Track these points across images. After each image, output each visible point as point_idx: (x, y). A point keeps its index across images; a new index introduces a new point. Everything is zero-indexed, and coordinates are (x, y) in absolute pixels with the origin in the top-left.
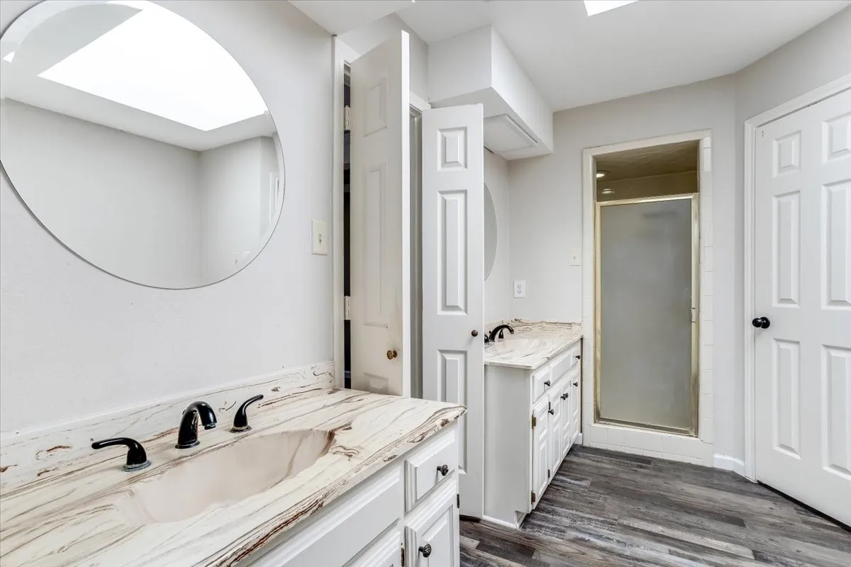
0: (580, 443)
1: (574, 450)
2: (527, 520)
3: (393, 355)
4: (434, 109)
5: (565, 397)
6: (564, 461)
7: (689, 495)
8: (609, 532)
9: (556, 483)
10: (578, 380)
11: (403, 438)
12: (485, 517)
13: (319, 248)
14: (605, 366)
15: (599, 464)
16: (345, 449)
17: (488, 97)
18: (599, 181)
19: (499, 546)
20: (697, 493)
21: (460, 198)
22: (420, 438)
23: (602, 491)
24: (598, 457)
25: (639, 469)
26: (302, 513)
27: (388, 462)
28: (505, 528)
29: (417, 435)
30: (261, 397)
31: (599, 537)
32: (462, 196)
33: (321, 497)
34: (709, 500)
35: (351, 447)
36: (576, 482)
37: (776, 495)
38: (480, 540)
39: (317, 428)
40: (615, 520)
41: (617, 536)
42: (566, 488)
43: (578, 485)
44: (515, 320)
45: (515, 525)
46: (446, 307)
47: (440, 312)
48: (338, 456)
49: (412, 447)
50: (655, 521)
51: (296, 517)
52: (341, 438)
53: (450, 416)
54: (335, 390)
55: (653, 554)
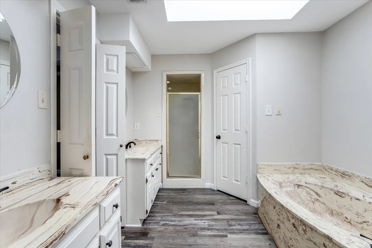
0: (161, 187)
1: (160, 190)
2: (144, 222)
3: (86, 157)
4: (102, 44)
5: (157, 169)
6: (157, 195)
7: (199, 199)
8: (175, 218)
9: (155, 205)
10: (161, 163)
11: (99, 195)
12: (127, 225)
13: (42, 105)
14: (170, 156)
15: (169, 194)
16: (69, 205)
17: (127, 44)
18: (168, 84)
19: (134, 236)
20: (200, 197)
21: (115, 86)
22: (106, 193)
23: (170, 204)
24: (168, 191)
25: (183, 193)
26: (55, 240)
27: (94, 206)
28: (136, 228)
29: (105, 192)
30: (8, 188)
31: (172, 221)
32: (116, 85)
33: (64, 229)
34: (205, 199)
35: (72, 204)
36: (162, 203)
37: (222, 193)
38: (125, 236)
39: (49, 198)
40: (177, 213)
41: (177, 219)
42: (158, 206)
43: (162, 204)
44: (135, 140)
45: (139, 225)
46: (108, 134)
47: (105, 137)
48: (67, 209)
49: (104, 198)
50: (189, 210)
51: (52, 243)
52: (64, 200)
53: (117, 182)
54: (52, 179)
55: (190, 222)
